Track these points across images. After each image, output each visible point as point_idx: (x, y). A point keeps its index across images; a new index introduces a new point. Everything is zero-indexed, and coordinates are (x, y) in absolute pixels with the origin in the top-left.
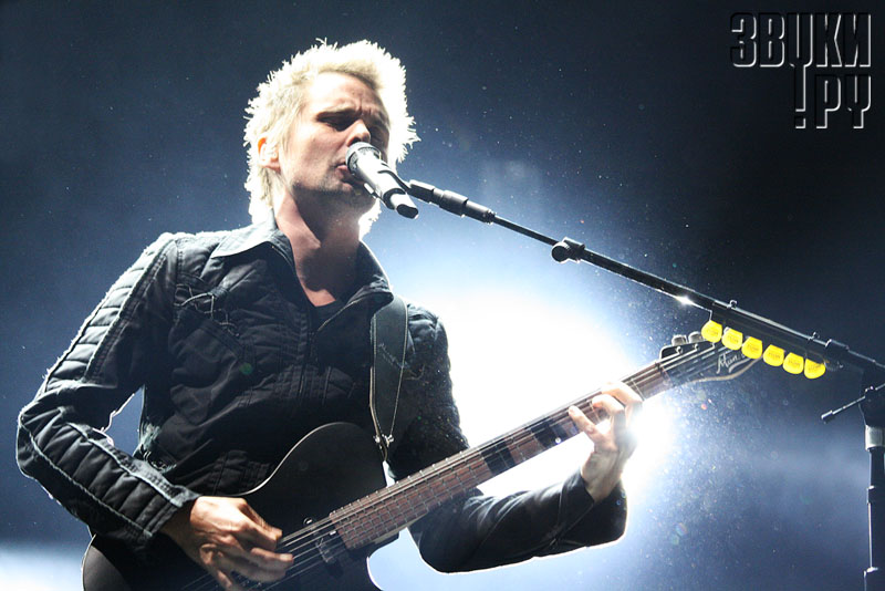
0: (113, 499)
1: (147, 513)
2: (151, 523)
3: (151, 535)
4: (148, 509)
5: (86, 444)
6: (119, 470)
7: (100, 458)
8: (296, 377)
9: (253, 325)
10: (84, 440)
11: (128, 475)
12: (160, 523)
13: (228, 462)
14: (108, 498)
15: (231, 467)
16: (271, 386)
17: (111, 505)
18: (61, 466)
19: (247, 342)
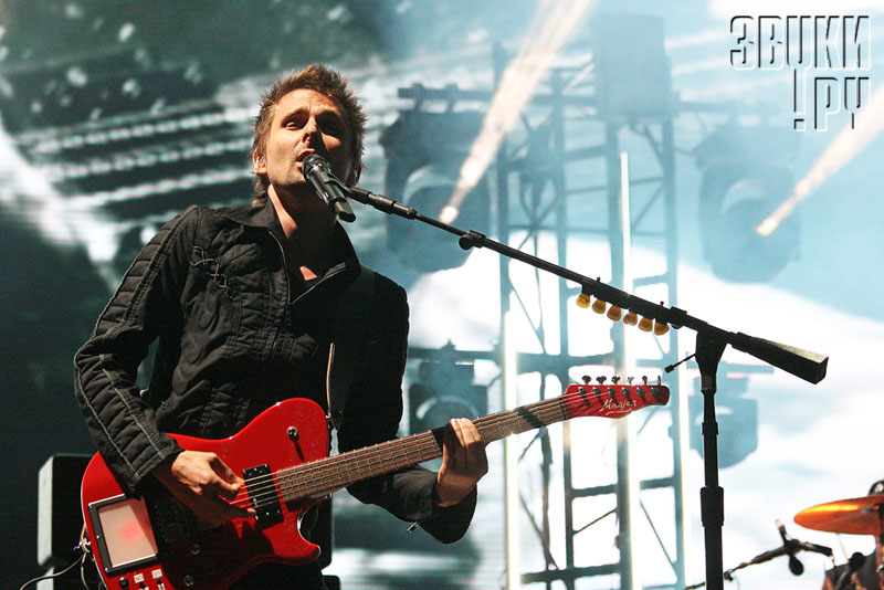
0: (120, 442)
1: (141, 459)
2: (141, 469)
3: (139, 478)
4: (141, 456)
5: (112, 391)
6: (129, 418)
7: (119, 405)
8: (272, 337)
9: (244, 291)
10: (110, 389)
11: (135, 424)
12: (147, 470)
13: (216, 405)
14: (119, 439)
15: (218, 409)
16: (251, 341)
17: (118, 445)
18: (93, 405)
19: (236, 304)
